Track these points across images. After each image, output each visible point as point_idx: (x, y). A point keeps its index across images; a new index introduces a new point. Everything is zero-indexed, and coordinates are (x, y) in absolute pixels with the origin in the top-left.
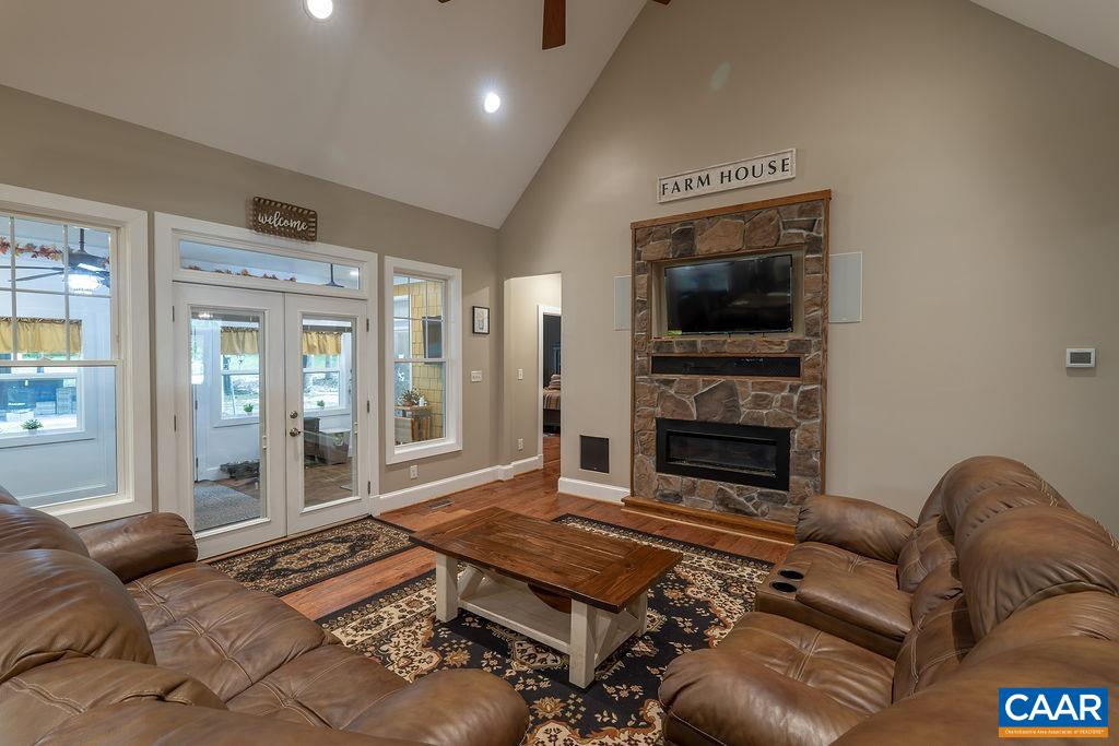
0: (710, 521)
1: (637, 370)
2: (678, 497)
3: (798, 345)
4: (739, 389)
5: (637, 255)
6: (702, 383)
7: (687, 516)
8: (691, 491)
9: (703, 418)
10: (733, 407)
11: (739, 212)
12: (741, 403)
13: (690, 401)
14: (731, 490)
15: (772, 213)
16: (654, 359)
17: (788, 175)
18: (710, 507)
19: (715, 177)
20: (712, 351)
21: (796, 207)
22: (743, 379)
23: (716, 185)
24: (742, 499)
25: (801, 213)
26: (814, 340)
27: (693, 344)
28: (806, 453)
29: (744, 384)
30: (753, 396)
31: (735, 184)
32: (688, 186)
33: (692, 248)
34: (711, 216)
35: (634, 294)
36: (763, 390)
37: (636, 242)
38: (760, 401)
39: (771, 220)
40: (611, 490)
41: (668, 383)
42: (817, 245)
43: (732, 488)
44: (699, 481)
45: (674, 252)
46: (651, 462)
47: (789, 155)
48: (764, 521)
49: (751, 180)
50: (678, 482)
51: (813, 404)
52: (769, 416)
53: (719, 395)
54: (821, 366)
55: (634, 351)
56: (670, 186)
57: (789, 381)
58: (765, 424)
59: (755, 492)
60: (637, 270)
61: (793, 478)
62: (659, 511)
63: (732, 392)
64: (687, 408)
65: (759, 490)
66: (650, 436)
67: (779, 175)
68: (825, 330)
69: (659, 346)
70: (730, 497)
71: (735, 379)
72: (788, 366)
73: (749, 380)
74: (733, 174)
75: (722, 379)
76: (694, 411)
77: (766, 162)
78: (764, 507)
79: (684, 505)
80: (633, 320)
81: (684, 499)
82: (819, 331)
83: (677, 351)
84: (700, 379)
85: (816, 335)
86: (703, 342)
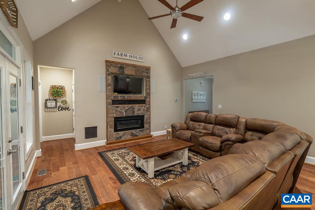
0: (131, 140)
1: (108, 104)
2: (121, 137)
3: (146, 97)
4: (135, 107)
5: (107, 70)
6: (127, 106)
7: (126, 141)
8: (124, 135)
9: (127, 115)
10: (134, 112)
11: (134, 66)
12: (135, 111)
13: (123, 111)
14: (134, 131)
15: (141, 68)
16: (113, 101)
17: (143, 61)
18: (129, 137)
19: (128, 55)
20: (129, 99)
21: (145, 68)
22: (135, 105)
23: (128, 58)
24: (136, 133)
25: (146, 70)
26: (148, 96)
27: (124, 97)
28: (147, 120)
29: (136, 106)
30: (138, 109)
31: (132, 59)
32: (121, 55)
33: (124, 72)
34: (128, 65)
35: (107, 81)
36: (140, 107)
37: (107, 66)
38: (139, 110)
39: (141, 70)
40: (100, 142)
41: (118, 107)
42: (149, 77)
43: (133, 131)
44: (126, 132)
45: (119, 72)
46: (113, 130)
47: (143, 57)
48: (140, 136)
49: (135, 59)
50: (121, 133)
51: (148, 109)
52: (140, 113)
53: (131, 109)
54: (149, 101)
55: (107, 99)
56: (117, 53)
57: (144, 105)
58: (140, 115)
59: (138, 130)
60: (108, 74)
61: (145, 125)
62: (118, 142)
63: (133, 109)
64: (123, 113)
65: (139, 130)
66: (112, 123)
67: (141, 60)
68: (150, 95)
69: (115, 97)
70: (134, 133)
71: (134, 105)
72: (143, 102)
73: (137, 105)
74: (132, 57)
75: (131, 105)
76: (125, 114)
77: (139, 56)
78: (140, 133)
79: (123, 139)
80: (106, 89)
81: (123, 137)
82: (149, 94)
83: (120, 98)
84: (126, 106)
85: (149, 96)
86: (127, 97)
